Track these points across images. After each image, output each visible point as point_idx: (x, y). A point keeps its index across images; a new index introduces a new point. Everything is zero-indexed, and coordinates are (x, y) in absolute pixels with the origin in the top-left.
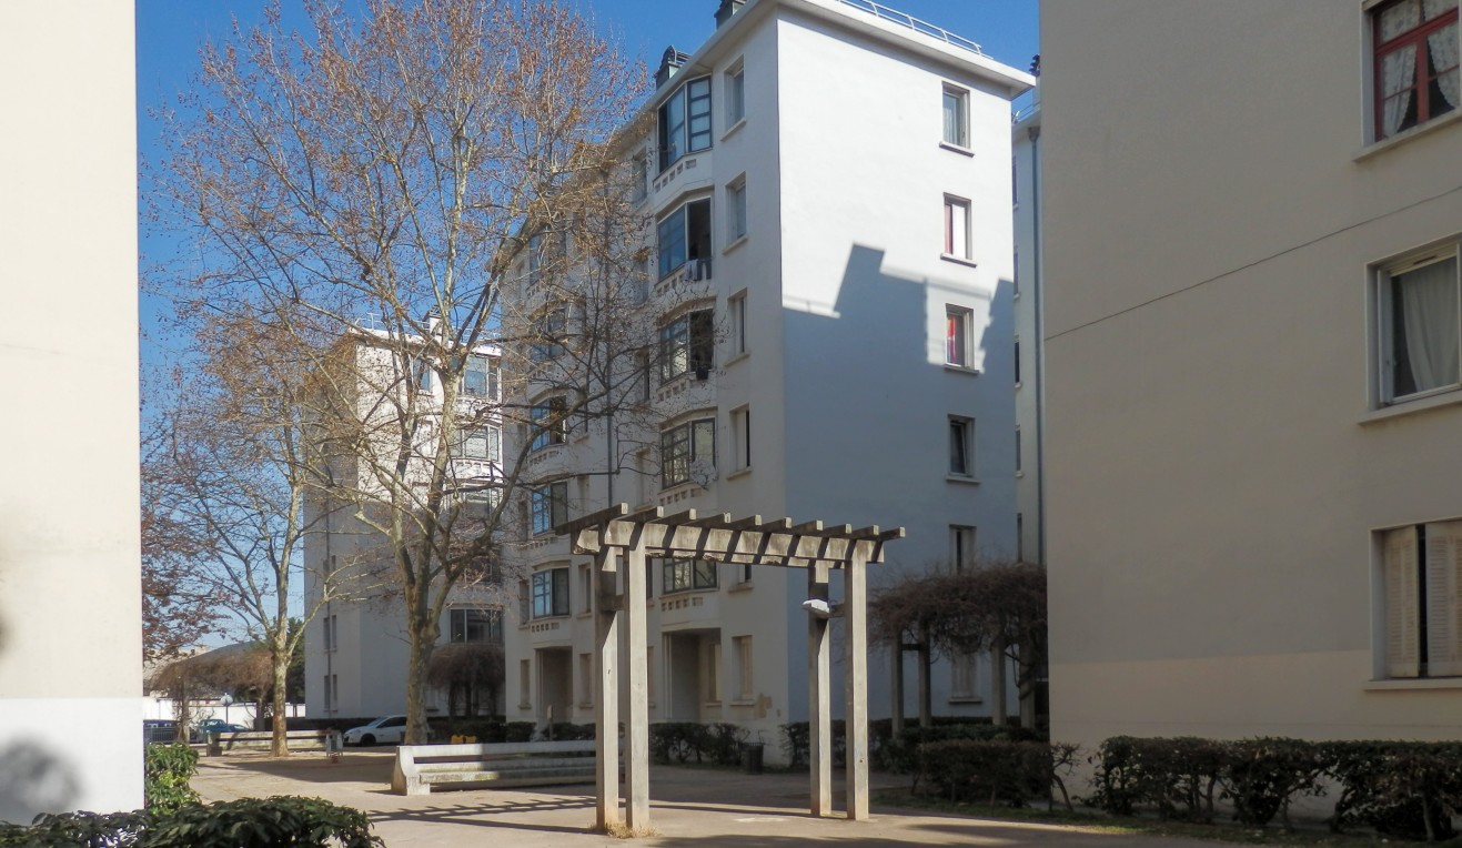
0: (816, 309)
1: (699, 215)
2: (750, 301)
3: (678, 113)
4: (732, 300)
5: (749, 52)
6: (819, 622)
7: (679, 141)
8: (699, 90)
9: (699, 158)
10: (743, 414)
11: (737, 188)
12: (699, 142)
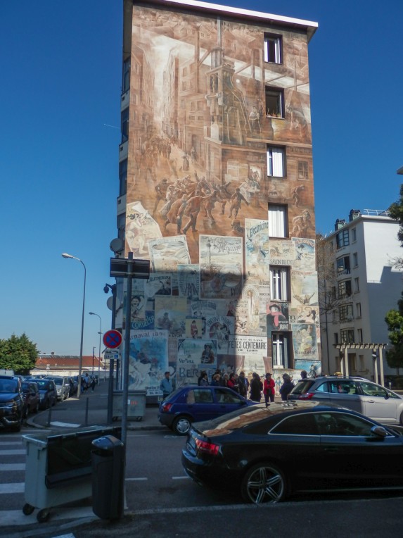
0: (376, 282)
1: (347, 260)
2: (360, 280)
3: (341, 236)
4: (356, 279)
5: (357, 227)
6: (374, 358)
7: (341, 242)
8: (346, 232)
9: (347, 247)
10: (359, 304)
11: (355, 255)
12: (346, 244)
